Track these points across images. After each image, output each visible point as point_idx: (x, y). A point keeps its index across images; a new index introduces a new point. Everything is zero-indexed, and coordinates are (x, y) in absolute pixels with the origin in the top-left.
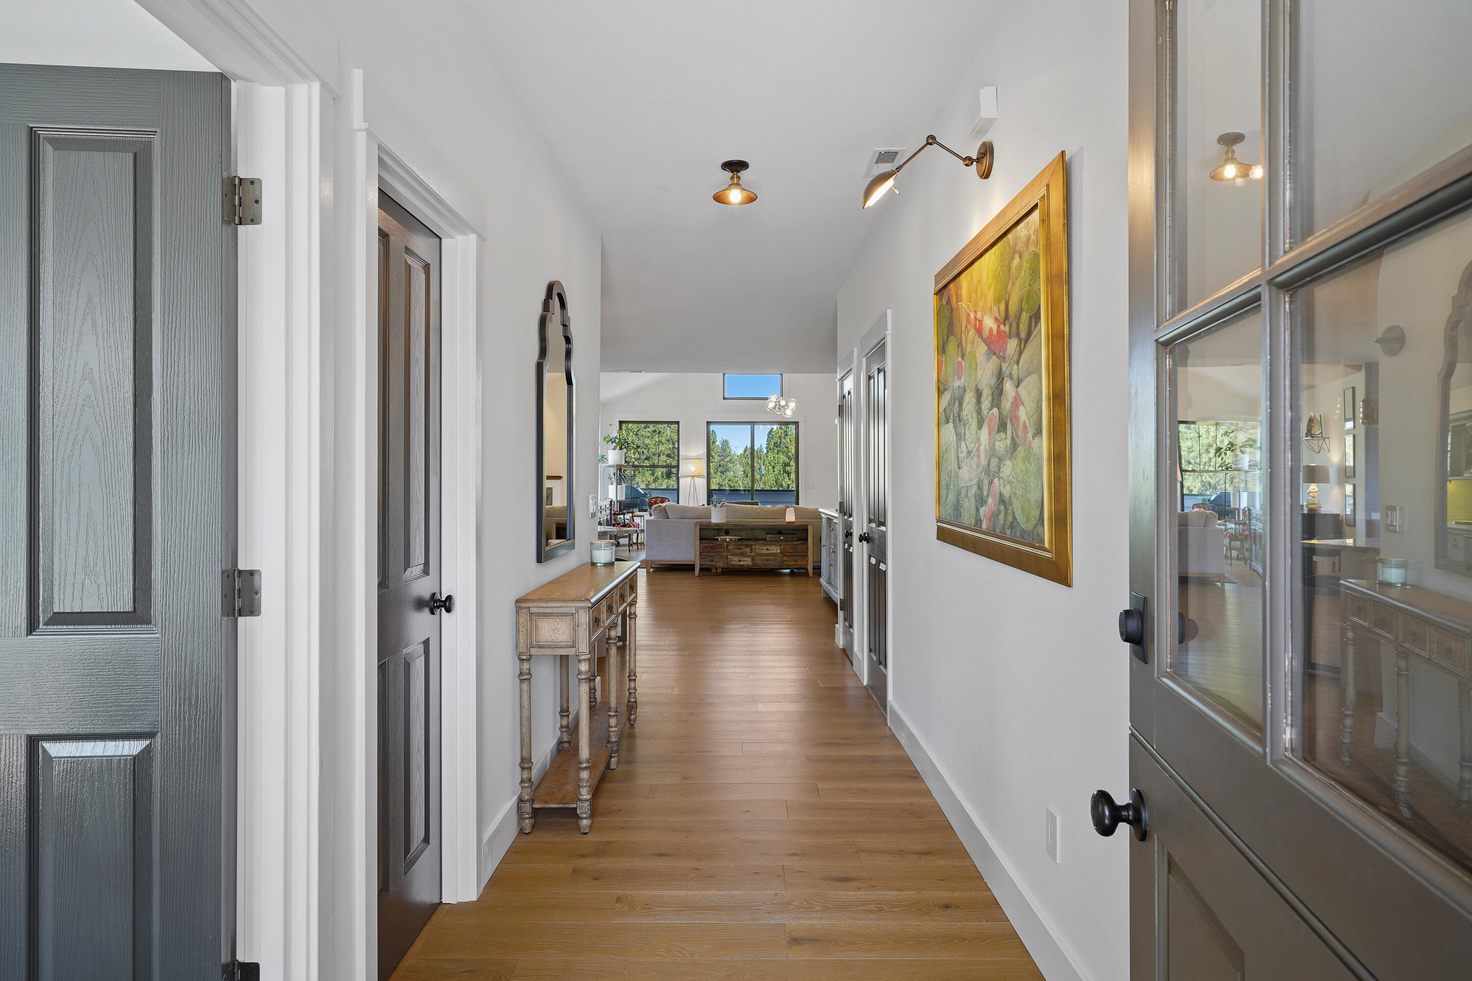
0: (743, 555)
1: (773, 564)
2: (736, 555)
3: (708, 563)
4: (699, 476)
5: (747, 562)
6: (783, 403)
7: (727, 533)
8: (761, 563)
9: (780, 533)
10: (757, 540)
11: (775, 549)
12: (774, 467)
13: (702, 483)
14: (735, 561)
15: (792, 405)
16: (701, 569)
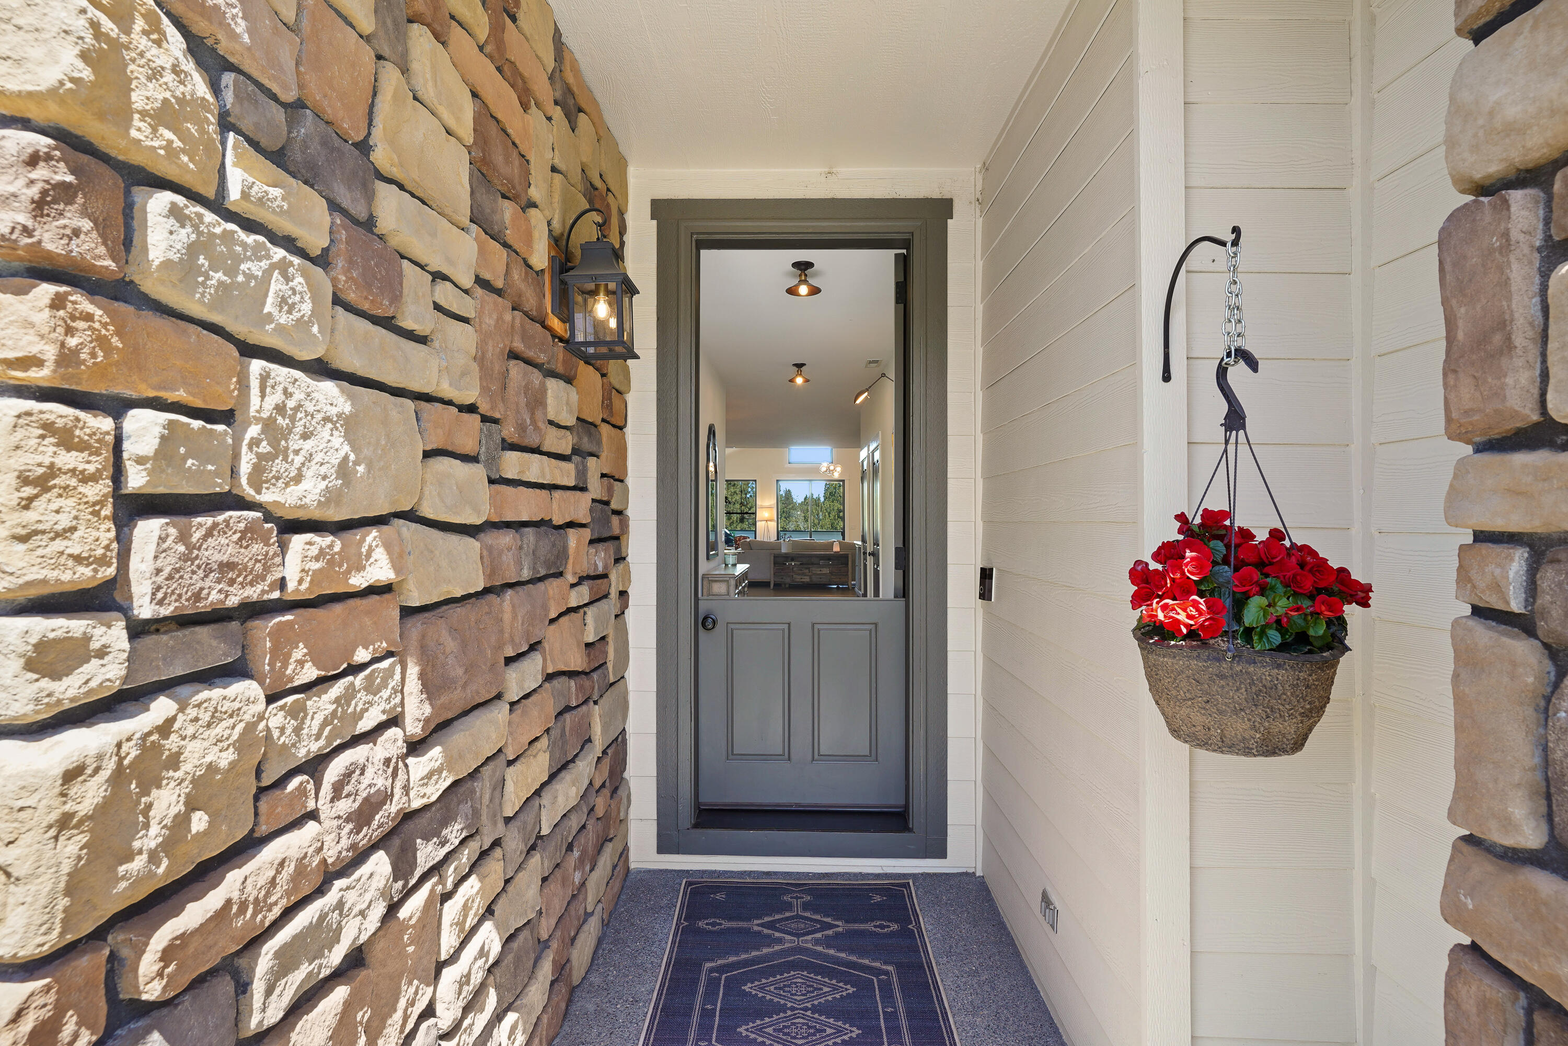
0: (804, 574)
1: (824, 580)
2: (799, 574)
3: (779, 580)
4: (771, 520)
5: (806, 579)
6: (832, 468)
7: (792, 560)
8: (816, 579)
9: (829, 560)
10: (812, 564)
11: (826, 571)
12: (829, 513)
13: (773, 525)
14: (798, 579)
15: (839, 469)
16: (775, 585)
